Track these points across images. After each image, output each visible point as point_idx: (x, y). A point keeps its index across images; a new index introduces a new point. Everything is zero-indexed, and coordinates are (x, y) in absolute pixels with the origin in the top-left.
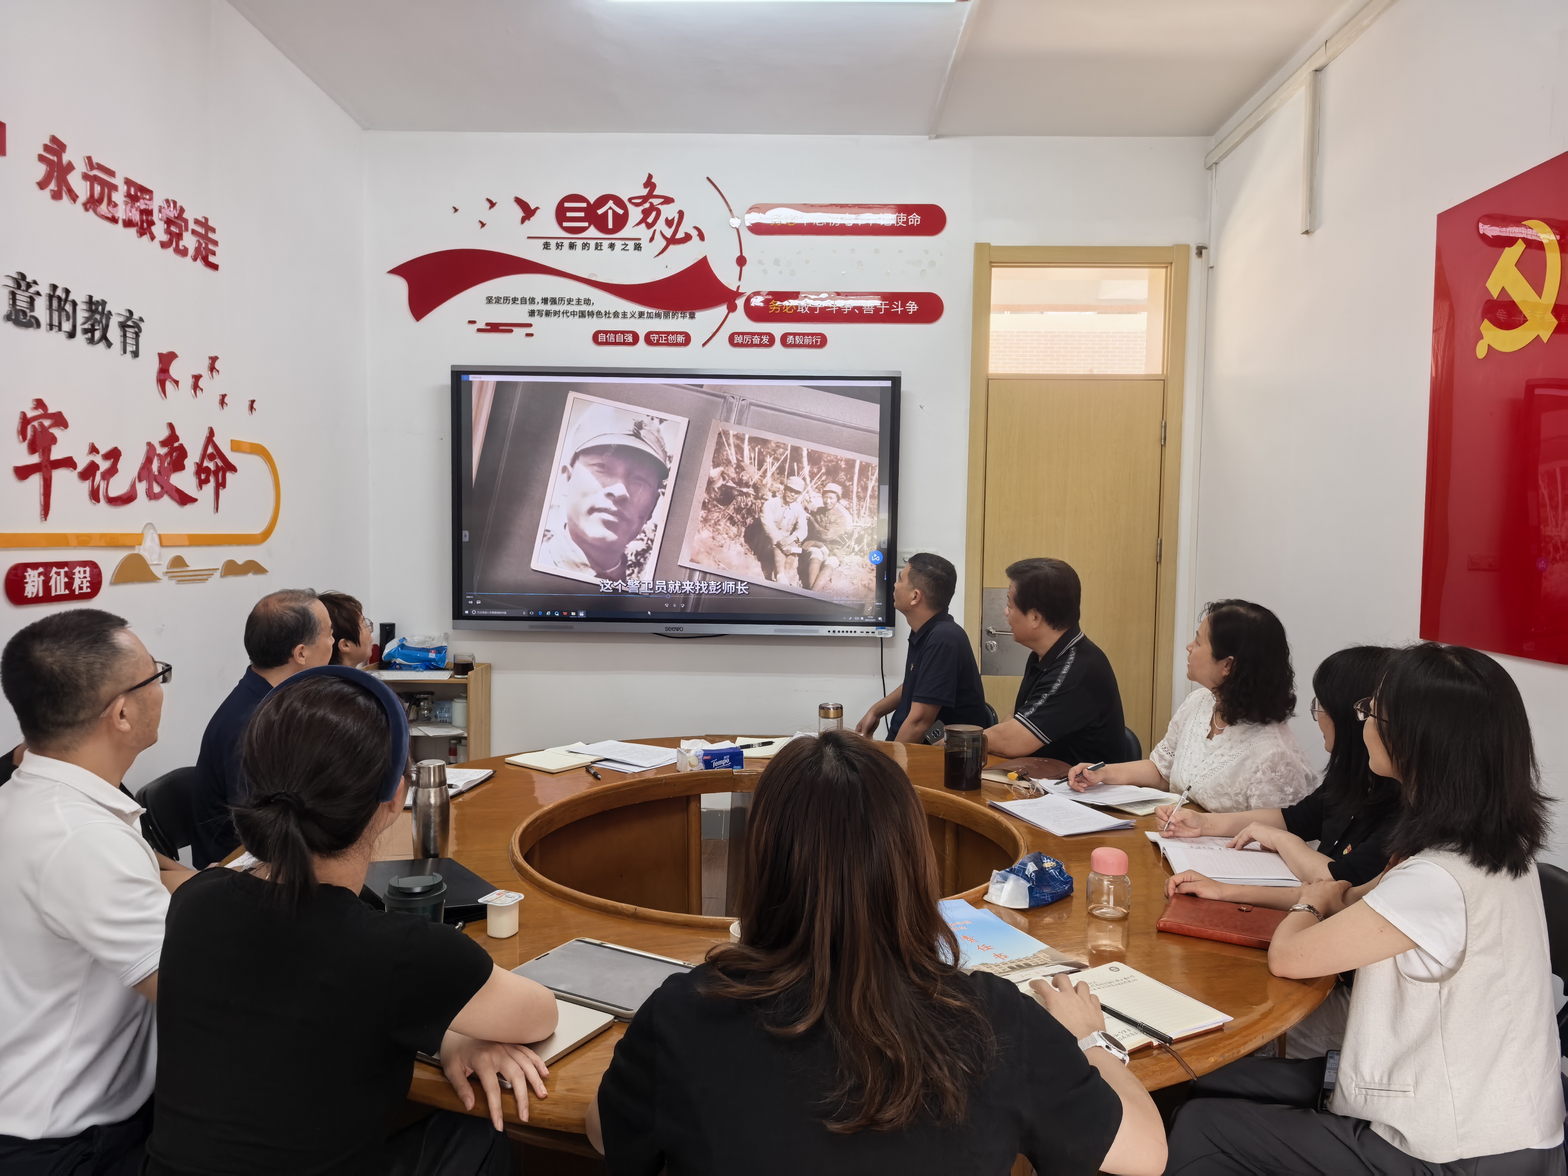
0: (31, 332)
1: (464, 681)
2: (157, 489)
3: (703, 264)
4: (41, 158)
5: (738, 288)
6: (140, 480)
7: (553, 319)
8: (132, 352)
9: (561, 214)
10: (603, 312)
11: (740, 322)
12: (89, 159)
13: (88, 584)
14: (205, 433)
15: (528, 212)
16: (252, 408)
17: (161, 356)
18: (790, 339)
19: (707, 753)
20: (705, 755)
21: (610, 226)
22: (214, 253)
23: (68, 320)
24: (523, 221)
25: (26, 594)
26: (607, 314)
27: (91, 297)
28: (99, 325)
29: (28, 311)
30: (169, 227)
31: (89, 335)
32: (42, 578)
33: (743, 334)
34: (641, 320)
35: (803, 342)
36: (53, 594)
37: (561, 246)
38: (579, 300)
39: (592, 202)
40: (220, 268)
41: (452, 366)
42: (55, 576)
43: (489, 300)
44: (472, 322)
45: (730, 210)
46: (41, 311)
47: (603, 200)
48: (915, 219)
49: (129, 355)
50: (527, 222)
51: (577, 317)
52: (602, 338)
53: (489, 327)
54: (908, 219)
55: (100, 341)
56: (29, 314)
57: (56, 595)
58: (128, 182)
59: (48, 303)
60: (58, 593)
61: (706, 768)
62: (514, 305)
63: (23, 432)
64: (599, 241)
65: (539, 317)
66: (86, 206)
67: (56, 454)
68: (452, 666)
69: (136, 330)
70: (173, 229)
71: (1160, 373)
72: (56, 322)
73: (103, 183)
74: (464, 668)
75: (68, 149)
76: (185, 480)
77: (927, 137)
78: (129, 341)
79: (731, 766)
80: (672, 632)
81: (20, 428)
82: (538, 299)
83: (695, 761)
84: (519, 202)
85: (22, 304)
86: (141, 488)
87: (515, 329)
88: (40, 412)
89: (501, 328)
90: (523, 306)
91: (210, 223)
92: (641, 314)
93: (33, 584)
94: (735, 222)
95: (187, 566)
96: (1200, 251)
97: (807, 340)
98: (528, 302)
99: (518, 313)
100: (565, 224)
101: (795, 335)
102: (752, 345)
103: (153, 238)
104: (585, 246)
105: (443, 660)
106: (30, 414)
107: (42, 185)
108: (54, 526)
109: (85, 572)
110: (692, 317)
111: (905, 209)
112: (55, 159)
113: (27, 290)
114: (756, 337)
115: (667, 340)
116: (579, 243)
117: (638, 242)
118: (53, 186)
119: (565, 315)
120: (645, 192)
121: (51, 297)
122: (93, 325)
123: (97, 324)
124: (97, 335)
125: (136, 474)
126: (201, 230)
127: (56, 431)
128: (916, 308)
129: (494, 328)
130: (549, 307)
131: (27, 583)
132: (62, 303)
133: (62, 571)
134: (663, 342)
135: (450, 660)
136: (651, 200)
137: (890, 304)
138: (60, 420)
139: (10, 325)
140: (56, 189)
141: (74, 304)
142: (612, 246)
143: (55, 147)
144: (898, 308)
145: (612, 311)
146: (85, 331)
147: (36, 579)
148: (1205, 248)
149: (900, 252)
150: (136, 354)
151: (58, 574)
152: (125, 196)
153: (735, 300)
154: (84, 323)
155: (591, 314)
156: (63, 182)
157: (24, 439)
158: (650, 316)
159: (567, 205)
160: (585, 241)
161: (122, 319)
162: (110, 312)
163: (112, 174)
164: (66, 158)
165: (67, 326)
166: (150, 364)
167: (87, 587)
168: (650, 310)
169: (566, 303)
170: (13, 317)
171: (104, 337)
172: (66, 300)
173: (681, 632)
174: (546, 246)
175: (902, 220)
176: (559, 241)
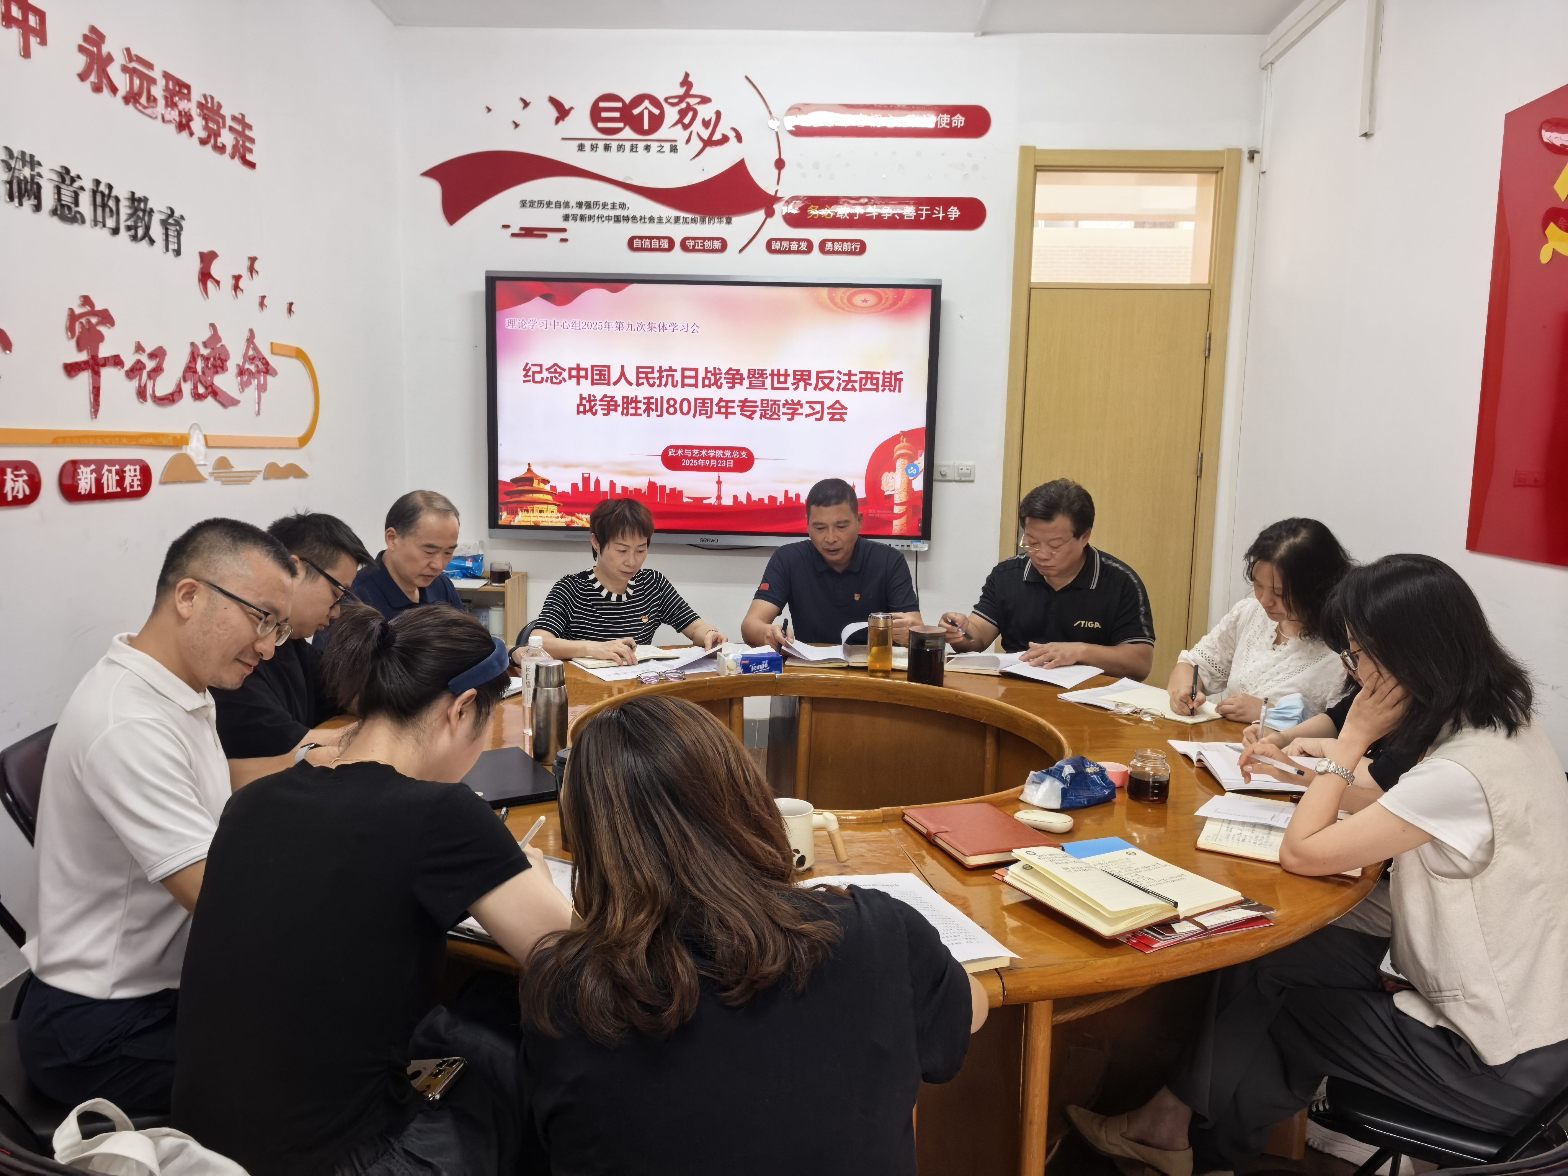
0: (76, 227)
1: (500, 589)
2: (201, 390)
3: (740, 167)
4: (81, 49)
5: (777, 191)
6: (185, 380)
7: (587, 224)
8: (174, 250)
9: (596, 114)
10: (638, 216)
11: (777, 228)
12: (128, 50)
13: (139, 483)
14: (246, 335)
15: (562, 112)
16: (290, 311)
17: (202, 255)
18: (829, 246)
19: (744, 658)
20: (743, 659)
21: (646, 127)
22: (251, 151)
23: (111, 216)
24: (557, 121)
25: (79, 491)
26: (642, 219)
27: (133, 193)
28: (141, 222)
29: (73, 206)
30: (207, 123)
31: (133, 232)
32: (94, 475)
33: (781, 240)
34: (676, 225)
35: (842, 248)
36: (105, 491)
37: (596, 147)
38: (614, 205)
39: (627, 101)
40: (257, 166)
41: (487, 272)
42: (106, 474)
43: (523, 204)
44: (506, 227)
45: (770, 112)
46: (85, 206)
47: (638, 100)
48: (959, 120)
49: (171, 254)
50: (561, 123)
51: (612, 222)
52: (637, 243)
53: (523, 232)
54: (951, 121)
55: (143, 238)
56: (74, 209)
57: (108, 493)
58: (167, 76)
59: (91, 199)
60: (110, 490)
61: (745, 672)
62: (548, 209)
63: (71, 329)
64: (634, 143)
65: (573, 221)
66: (127, 100)
67: (104, 351)
68: (489, 575)
69: (178, 228)
70: (211, 125)
71: (1206, 282)
72: (100, 218)
73: (143, 77)
74: (501, 576)
75: (107, 40)
76: (226, 381)
77: (972, 34)
78: (170, 239)
79: (770, 671)
80: (707, 543)
81: (68, 324)
82: (573, 203)
83: (732, 665)
84: (553, 101)
85: (67, 198)
86: (187, 388)
87: (550, 234)
88: (87, 308)
89: (535, 232)
90: (558, 210)
91: (247, 120)
92: (677, 219)
93: (86, 481)
94: (774, 124)
95: (232, 467)
96: (1252, 155)
97: (846, 246)
98: (562, 206)
99: (551, 218)
100: (600, 125)
101: (833, 241)
102: (789, 252)
103: (191, 134)
104: (620, 148)
105: (480, 568)
106: (78, 311)
107: (83, 77)
108: (102, 425)
109: (135, 471)
110: (729, 222)
111: (952, 110)
112: (95, 50)
113: (71, 185)
114: (794, 243)
115: (703, 246)
116: (614, 145)
117: (674, 144)
118: (93, 78)
119: (600, 220)
120: (681, 91)
121: (94, 192)
122: (136, 222)
123: (139, 221)
124: (140, 232)
125: (181, 374)
126: (239, 128)
127: (102, 329)
128: (958, 213)
129: (528, 232)
130: (584, 211)
131: (80, 479)
132: (106, 199)
133: (114, 469)
134: (699, 248)
135: (487, 568)
136: (688, 100)
137: (931, 210)
138: (106, 318)
139: (55, 220)
140: (96, 81)
141: (117, 200)
142: (647, 148)
143: (94, 37)
144: (939, 213)
145: (648, 216)
146: (129, 228)
147: (89, 476)
148: (1258, 152)
149: (943, 155)
150: (178, 252)
151: (110, 471)
152: (164, 91)
153: (773, 205)
154: (127, 220)
155: (626, 219)
156: (103, 73)
157: (73, 336)
158: (686, 221)
159: (602, 104)
160: (621, 143)
161: (163, 217)
162: (152, 211)
163: (150, 66)
164: (105, 49)
165: (111, 223)
166: (192, 265)
167: (138, 485)
168: (686, 215)
169: (601, 207)
170: (59, 212)
171: (146, 234)
172: (109, 196)
173: (716, 544)
174: (581, 148)
175: (945, 122)
176: (594, 142)
